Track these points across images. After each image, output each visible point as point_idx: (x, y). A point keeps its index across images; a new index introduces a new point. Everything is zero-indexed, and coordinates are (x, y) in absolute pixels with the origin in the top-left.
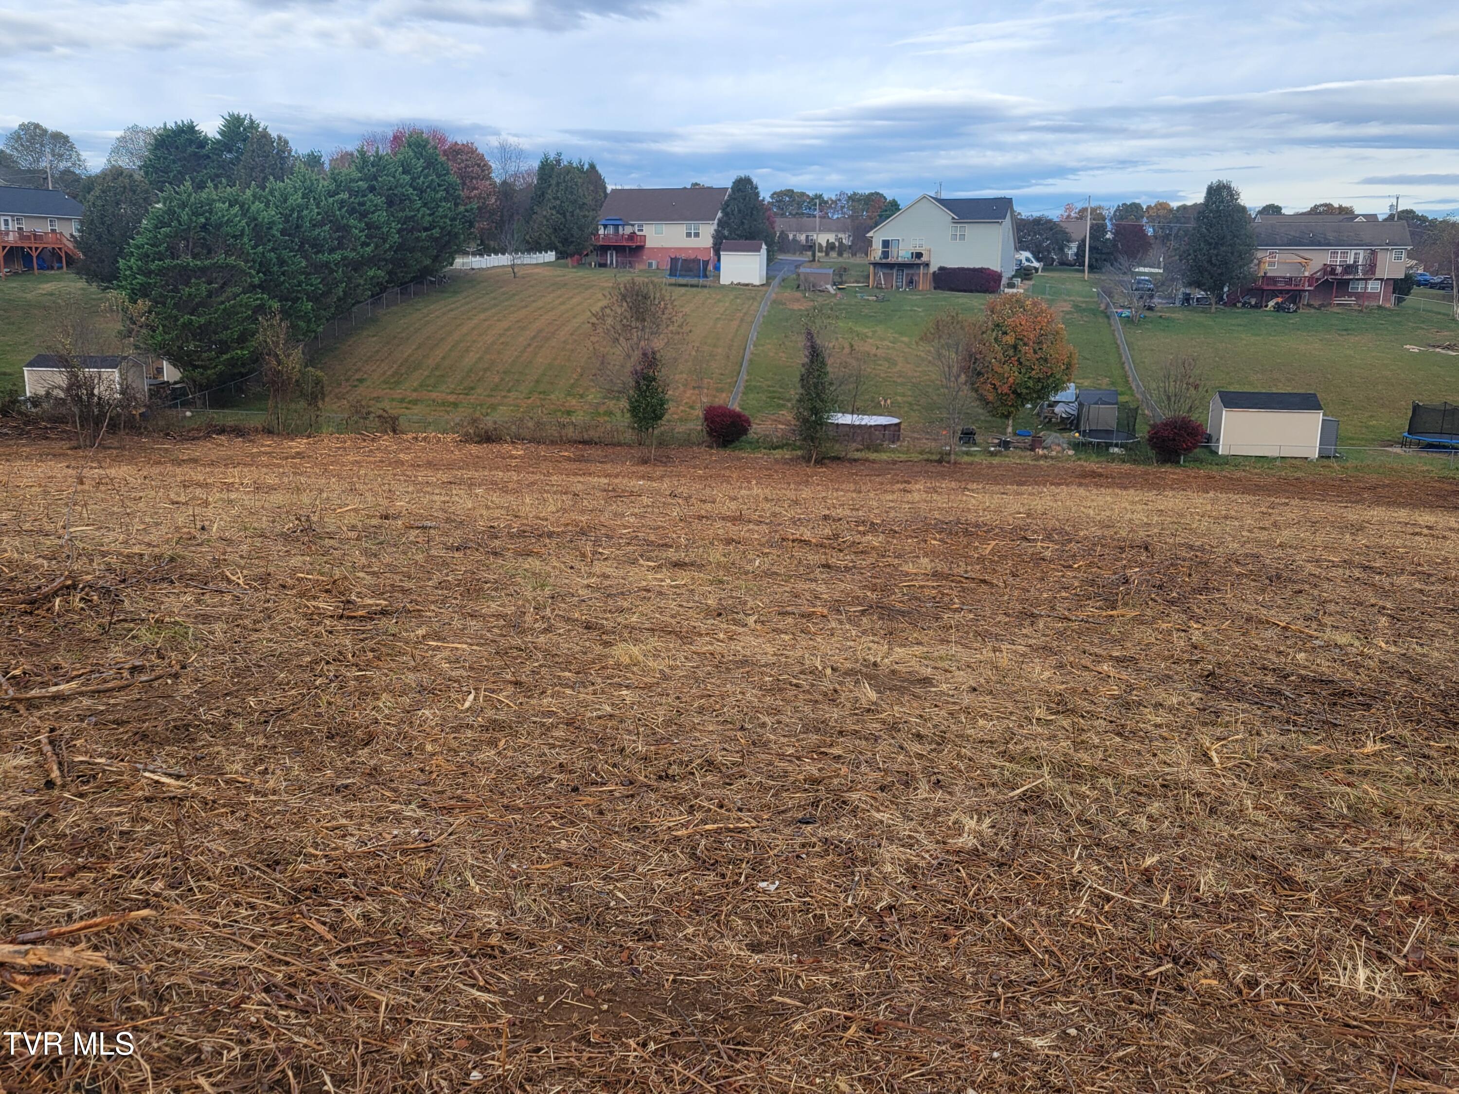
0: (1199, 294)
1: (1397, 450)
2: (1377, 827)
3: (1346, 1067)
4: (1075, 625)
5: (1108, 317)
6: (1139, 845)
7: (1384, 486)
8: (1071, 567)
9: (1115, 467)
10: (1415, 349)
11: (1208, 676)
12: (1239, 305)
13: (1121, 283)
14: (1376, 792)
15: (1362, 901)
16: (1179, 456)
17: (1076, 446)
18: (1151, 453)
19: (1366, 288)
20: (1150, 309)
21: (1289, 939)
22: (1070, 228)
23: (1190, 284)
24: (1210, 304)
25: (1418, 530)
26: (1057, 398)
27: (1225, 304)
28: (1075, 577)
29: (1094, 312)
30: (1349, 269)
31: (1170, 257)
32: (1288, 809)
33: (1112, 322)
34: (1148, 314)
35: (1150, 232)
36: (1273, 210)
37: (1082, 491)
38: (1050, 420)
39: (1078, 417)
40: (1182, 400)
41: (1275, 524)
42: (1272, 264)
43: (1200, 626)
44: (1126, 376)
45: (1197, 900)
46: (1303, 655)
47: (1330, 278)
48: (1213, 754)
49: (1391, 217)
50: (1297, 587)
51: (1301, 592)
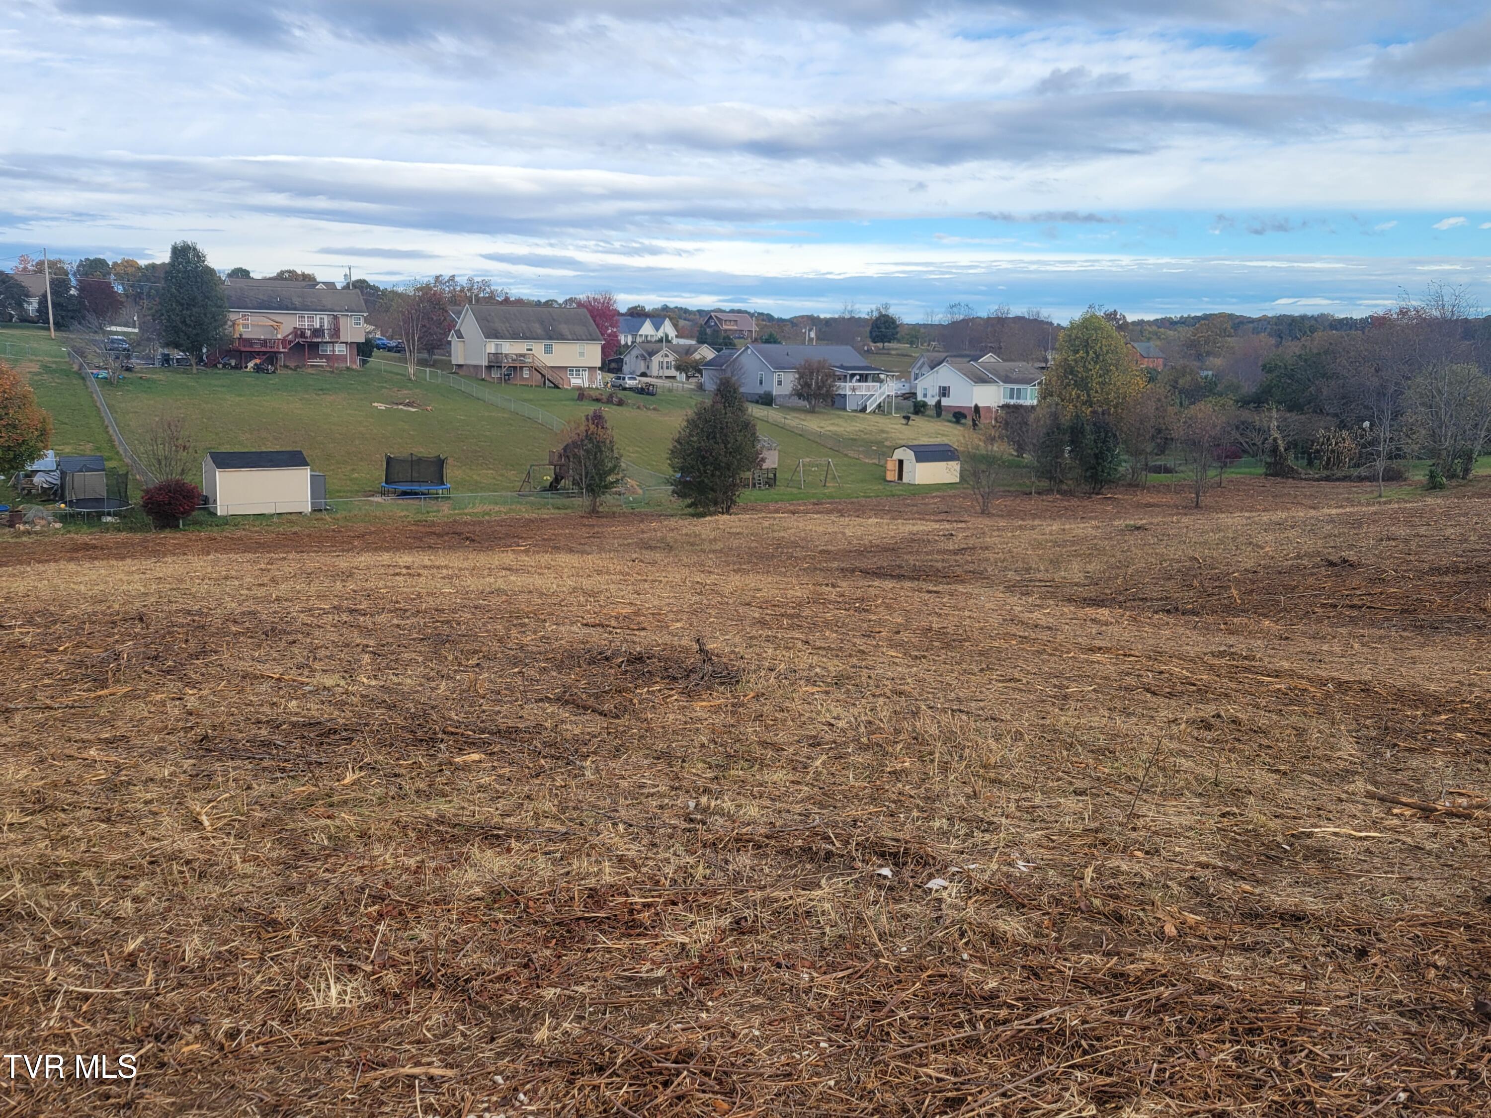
0: (178, 354)
1: (378, 499)
2: (353, 850)
3: (318, 1082)
4: (59, 714)
5: (83, 379)
6: (124, 931)
7: (371, 533)
8: (56, 650)
9: (110, 537)
10: (382, 407)
11: (202, 741)
12: (220, 366)
13: (94, 342)
14: (352, 818)
15: (338, 923)
16: (178, 520)
17: (63, 518)
18: (149, 519)
19: (334, 351)
20: (128, 369)
21: (271, 980)
22: (26, 282)
23: (167, 345)
24: (191, 365)
25: (398, 571)
26: (35, 467)
27: (206, 365)
28: (60, 661)
29: (67, 373)
30: (318, 332)
31: (145, 316)
32: (274, 855)
33: (89, 383)
34: (127, 374)
35: (119, 289)
36: (241, 274)
37: (72, 567)
38: (29, 491)
39: (62, 486)
40: (173, 463)
41: (273, 580)
42: (246, 326)
43: (195, 691)
44: (111, 441)
45: (183, 969)
46: (294, 702)
47: (301, 340)
48: (204, 818)
49: (347, 287)
50: (291, 638)
51: (294, 642)
